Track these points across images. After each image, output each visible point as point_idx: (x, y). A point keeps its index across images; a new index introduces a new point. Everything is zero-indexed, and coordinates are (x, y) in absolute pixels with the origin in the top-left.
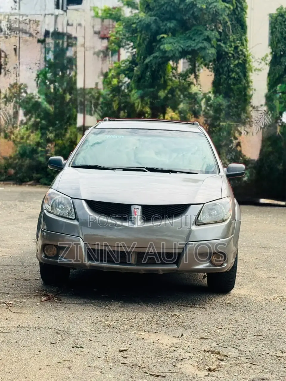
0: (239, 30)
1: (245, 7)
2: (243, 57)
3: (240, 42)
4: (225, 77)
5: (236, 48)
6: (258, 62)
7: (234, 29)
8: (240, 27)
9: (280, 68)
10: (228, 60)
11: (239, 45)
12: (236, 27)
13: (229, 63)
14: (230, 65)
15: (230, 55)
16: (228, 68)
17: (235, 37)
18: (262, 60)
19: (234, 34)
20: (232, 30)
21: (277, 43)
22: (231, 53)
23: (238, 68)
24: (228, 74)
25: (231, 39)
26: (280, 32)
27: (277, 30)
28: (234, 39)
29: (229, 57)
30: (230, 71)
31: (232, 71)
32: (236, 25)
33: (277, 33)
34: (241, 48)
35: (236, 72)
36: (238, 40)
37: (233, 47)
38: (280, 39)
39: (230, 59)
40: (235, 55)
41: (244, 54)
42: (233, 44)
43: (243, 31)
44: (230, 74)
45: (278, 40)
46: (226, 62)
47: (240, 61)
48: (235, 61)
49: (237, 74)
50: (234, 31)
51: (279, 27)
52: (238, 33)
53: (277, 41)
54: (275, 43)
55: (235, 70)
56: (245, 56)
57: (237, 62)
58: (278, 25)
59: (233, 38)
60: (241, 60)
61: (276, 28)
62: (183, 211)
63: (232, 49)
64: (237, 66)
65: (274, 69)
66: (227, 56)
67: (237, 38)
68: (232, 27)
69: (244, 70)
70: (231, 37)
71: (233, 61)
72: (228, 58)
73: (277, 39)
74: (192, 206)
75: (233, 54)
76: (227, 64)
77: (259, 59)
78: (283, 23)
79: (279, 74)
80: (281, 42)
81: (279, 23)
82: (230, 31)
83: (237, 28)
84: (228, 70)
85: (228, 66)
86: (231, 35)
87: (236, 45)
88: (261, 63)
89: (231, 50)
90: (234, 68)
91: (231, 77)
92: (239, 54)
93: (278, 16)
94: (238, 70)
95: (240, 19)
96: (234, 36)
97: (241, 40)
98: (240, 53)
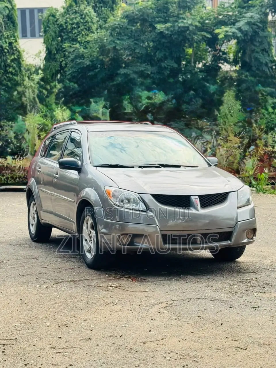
0: (11, 27)
1: (14, 6)
2: (18, 53)
3: (14, 39)
4: (2, 71)
5: (10, 44)
6: (32, 58)
7: (7, 26)
8: (12, 24)
9: (55, 64)
10: (4, 56)
11: (13, 41)
12: (8, 24)
13: (5, 58)
14: (6, 60)
15: (6, 51)
16: (5, 63)
17: (9, 34)
18: (36, 55)
19: (7, 31)
20: (5, 27)
21: (52, 41)
22: (6, 49)
23: (15, 63)
24: (5, 69)
25: (6, 36)
26: (54, 31)
27: (51, 29)
28: (8, 36)
29: (5, 52)
30: (7, 66)
31: (9, 66)
32: (8, 22)
33: (51, 32)
34: (15, 44)
35: (12, 66)
36: (11, 37)
37: (8, 43)
38: (54, 37)
39: (6, 54)
40: (10, 51)
41: (18, 50)
42: (7, 40)
43: (14, 28)
44: (8, 68)
45: (53, 38)
46: (2, 57)
47: (16, 57)
48: (11, 56)
49: (14, 68)
50: (7, 28)
51: (52, 26)
52: (10, 30)
53: (51, 39)
54: (50, 41)
55: (11, 65)
56: (19, 52)
57: (13, 57)
58: (51, 24)
59: (7, 34)
60: (16, 55)
61: (49, 27)
62: (226, 197)
63: (8, 45)
64: (12, 61)
65: (50, 65)
66: (3, 52)
67: (10, 35)
68: (4, 24)
69: (19, 65)
70: (4, 33)
71: (8, 57)
72: (4, 54)
73: (51, 37)
74: (230, 193)
75: (8, 50)
76: (4, 59)
77: (33, 55)
78: (55, 23)
79: (55, 69)
80: (55, 41)
81: (52, 23)
82: (3, 28)
83: (10, 25)
84: (5, 65)
85: (5, 61)
86: (5, 32)
87: (10, 41)
88: (35, 58)
89: (6, 46)
90: (11, 63)
91: (9, 71)
92: (13, 50)
93: (49, 16)
94: (14, 65)
95: (11, 17)
96: (8, 32)
97: (14, 37)
98: (15, 48)
